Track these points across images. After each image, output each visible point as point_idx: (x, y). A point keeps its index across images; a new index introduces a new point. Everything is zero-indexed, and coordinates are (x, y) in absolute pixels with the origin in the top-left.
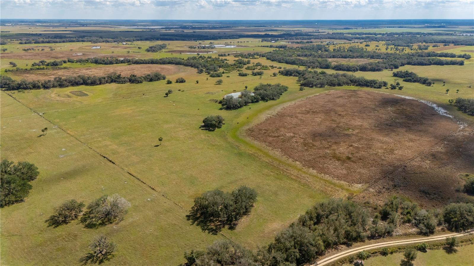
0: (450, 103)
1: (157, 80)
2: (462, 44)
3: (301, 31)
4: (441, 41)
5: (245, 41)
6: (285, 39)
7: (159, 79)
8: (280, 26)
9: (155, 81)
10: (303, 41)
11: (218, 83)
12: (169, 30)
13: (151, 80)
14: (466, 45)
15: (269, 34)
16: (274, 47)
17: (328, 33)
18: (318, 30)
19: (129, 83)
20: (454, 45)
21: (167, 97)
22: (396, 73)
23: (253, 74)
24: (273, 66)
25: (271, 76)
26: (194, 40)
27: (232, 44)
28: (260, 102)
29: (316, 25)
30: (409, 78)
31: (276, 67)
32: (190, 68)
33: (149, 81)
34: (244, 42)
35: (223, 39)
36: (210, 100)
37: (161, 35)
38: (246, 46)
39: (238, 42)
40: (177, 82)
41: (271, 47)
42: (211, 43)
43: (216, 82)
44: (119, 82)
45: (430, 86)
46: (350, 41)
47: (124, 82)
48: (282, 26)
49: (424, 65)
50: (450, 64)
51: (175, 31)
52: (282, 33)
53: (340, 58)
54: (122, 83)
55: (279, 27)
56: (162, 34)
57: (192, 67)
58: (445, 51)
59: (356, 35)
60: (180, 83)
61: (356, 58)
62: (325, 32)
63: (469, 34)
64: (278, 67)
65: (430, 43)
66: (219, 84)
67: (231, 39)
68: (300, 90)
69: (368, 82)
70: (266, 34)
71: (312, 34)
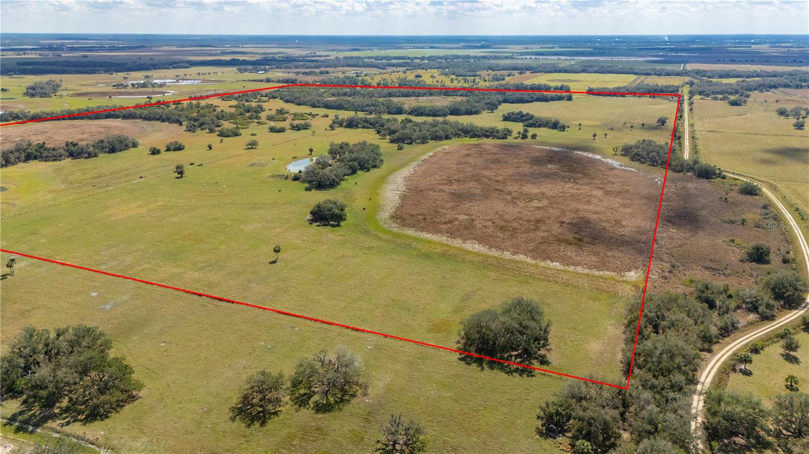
0: (614, 153)
1: (124, 150)
2: (540, 72)
3: (286, 53)
4: (510, 67)
5: (209, 71)
6: (277, 68)
7: (127, 147)
8: (241, 46)
9: (120, 151)
10: (313, 70)
11: (250, 147)
12: (24, 54)
13: (112, 150)
14: (546, 72)
15: (238, 60)
16: (273, 82)
17: (337, 58)
18: (315, 53)
19: (69, 160)
20: (532, 73)
21: (182, 177)
22: (506, 115)
23: (293, 127)
24: (311, 113)
25: (326, 129)
26: (106, 71)
27: (188, 77)
28: (359, 172)
29: (296, 44)
30: (530, 121)
31: (317, 115)
32: (158, 123)
33: (109, 152)
34: (209, 73)
35: (160, 69)
36: (272, 176)
37: (18, 64)
38: (219, 81)
39: (199, 74)
40: (168, 150)
41: (268, 81)
42: (147, 77)
43: (247, 146)
44: (46, 159)
45: (563, 131)
46: (383, 69)
47: (56, 158)
48: (244, 46)
49: (525, 103)
50: (556, 100)
51: (40, 55)
52: (258, 57)
53: (399, 96)
54: (55, 160)
55: (239, 47)
56: (20, 61)
57: (163, 121)
58: (529, 81)
59: (382, 60)
60: (174, 150)
61: (422, 96)
62: (329, 56)
63: (533, 57)
64: (323, 115)
65: (497, 70)
66: (252, 148)
67: (175, 68)
68: (399, 149)
69: (487, 131)
70: (233, 60)
71: (314, 59)
